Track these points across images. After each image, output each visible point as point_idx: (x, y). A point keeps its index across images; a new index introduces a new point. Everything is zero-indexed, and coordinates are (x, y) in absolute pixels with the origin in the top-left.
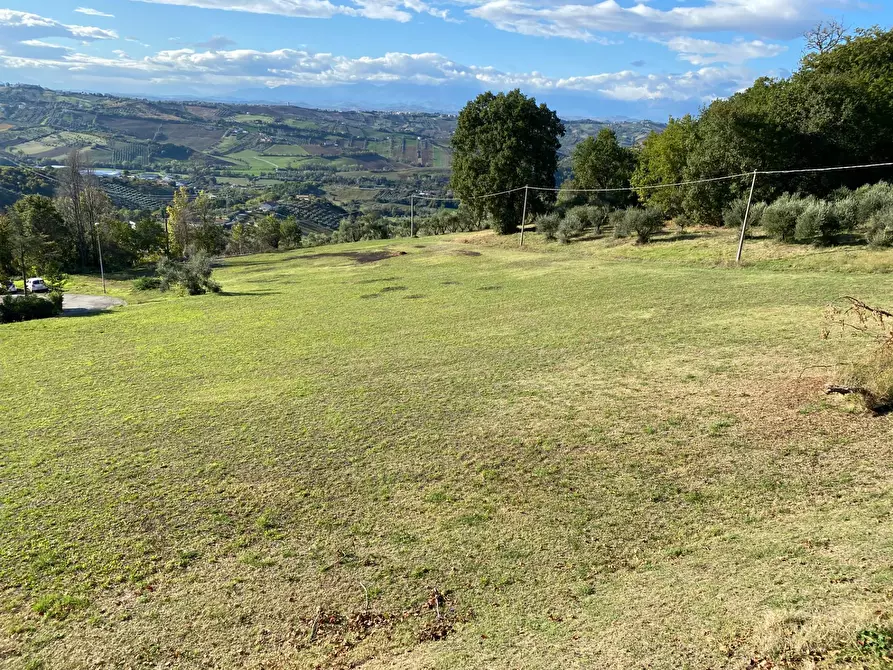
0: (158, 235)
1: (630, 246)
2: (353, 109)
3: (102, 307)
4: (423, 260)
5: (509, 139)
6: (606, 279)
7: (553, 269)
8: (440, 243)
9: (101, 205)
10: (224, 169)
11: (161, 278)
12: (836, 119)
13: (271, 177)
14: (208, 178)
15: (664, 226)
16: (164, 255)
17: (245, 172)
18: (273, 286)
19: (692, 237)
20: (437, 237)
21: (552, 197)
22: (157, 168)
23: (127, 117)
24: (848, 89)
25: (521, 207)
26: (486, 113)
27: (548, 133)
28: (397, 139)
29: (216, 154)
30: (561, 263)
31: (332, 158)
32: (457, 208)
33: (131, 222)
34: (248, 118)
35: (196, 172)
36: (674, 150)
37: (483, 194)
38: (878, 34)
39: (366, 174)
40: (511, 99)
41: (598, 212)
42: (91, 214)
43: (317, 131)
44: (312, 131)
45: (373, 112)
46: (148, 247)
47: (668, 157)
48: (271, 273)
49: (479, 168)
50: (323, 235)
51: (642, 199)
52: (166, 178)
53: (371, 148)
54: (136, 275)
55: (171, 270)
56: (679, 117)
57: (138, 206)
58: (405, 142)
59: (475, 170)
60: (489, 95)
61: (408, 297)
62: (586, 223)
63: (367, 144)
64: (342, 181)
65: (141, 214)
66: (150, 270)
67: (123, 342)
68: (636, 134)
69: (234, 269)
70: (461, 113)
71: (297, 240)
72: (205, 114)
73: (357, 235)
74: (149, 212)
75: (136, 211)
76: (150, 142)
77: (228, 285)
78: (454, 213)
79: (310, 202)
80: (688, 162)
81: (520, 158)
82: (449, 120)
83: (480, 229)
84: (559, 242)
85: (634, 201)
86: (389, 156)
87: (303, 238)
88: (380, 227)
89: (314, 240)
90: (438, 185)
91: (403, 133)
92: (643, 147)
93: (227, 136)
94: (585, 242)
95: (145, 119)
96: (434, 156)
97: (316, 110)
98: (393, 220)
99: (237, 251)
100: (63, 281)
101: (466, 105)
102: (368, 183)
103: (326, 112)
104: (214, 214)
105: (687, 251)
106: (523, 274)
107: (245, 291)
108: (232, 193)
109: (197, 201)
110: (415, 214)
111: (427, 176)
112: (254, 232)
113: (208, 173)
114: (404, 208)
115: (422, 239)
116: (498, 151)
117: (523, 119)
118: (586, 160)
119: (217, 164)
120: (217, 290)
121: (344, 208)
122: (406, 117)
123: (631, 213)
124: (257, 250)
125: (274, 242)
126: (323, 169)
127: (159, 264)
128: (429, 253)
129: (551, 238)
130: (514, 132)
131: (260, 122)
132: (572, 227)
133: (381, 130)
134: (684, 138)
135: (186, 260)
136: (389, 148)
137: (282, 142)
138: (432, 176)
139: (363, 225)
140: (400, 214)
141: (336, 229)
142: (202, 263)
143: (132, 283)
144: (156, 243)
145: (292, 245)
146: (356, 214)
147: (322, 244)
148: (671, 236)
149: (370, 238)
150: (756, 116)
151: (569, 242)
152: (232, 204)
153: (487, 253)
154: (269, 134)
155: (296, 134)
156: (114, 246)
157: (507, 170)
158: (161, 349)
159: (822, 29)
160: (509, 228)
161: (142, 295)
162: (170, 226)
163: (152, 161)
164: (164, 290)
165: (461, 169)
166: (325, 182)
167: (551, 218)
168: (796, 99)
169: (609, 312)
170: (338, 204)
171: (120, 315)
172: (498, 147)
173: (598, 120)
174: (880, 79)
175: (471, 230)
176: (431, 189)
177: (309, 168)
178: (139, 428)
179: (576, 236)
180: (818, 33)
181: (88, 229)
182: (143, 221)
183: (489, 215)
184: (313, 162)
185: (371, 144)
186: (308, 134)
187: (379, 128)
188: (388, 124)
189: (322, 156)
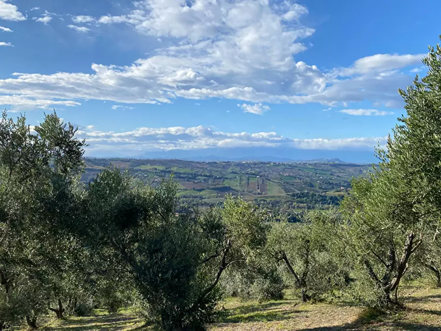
2: (215, 161)
28: (243, 178)
31: (200, 190)
34: (148, 167)
43: (191, 174)
44: (188, 174)
45: (228, 162)
53: (226, 184)
58: (248, 179)
63: (224, 181)
64: (206, 204)
72: (122, 165)
86: (238, 188)
90: (272, 206)
91: (248, 174)
96: (268, 188)
97: (192, 162)
103: (198, 162)
111: (264, 201)
122: (249, 165)
126: (194, 197)
131: (156, 169)
133: (233, 173)
136: (238, 183)
138: (268, 200)
154: (161, 176)
177: (185, 197)
184: (188, 193)
185: (226, 181)
186: (186, 175)
187: (231, 171)
188: (238, 169)
189: (194, 189)
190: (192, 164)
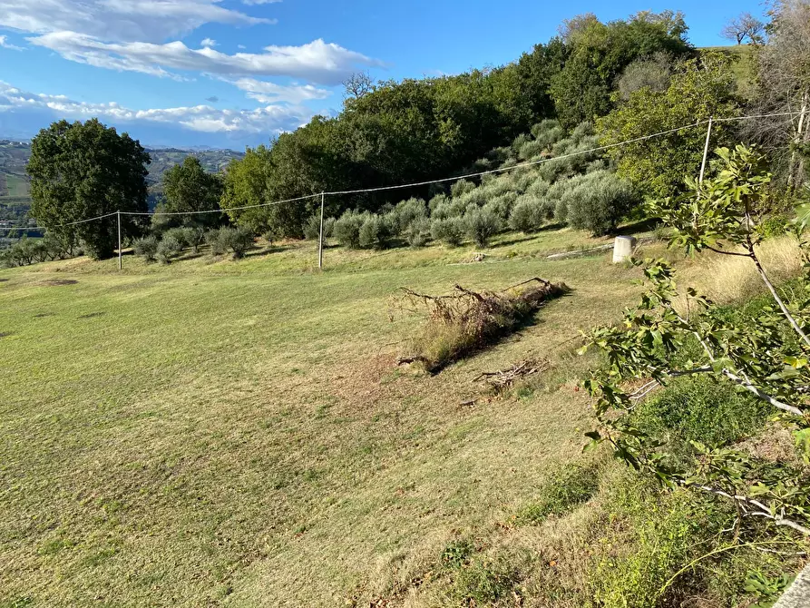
1: (227, 261)
4: (7, 294)
6: (210, 293)
7: (156, 289)
8: (27, 274)
12: (375, 150)
15: (256, 242)
19: (281, 250)
20: (22, 268)
21: (147, 221)
24: (380, 127)
25: (115, 231)
26: (63, 141)
27: (134, 161)
30: (165, 283)
32: (42, 236)
36: (253, 175)
37: (71, 221)
38: (394, 86)
40: (90, 128)
41: (194, 233)
47: (250, 183)
49: (63, 196)
51: (232, 220)
56: (255, 147)
59: (59, 198)
60: (65, 123)
62: (184, 244)
68: (219, 162)
70: (34, 141)
78: (40, 242)
80: (268, 186)
81: (107, 186)
82: (21, 147)
83: (73, 256)
84: (160, 263)
85: (225, 221)
90: (18, 214)
92: (226, 173)
94: (185, 261)
96: (7, 184)
101: (39, 133)
105: (279, 263)
106: (126, 298)
111: (2, 206)
115: (4, 272)
116: (83, 178)
118: (175, 186)
123: (224, 232)
128: (14, 286)
129: (151, 260)
130: (99, 159)
132: (170, 248)
134: (262, 165)
148: (263, 250)
150: (316, 147)
151: (169, 262)
153: (84, 280)
157: (96, 196)
159: (356, 77)
160: (106, 252)
165: (41, 196)
167: (149, 240)
168: (344, 134)
169: (217, 324)
172: (82, 174)
173: (182, 149)
174: (401, 120)
175: (63, 258)
176: (8, 218)
179: (176, 256)
180: (354, 82)
183: (81, 242)
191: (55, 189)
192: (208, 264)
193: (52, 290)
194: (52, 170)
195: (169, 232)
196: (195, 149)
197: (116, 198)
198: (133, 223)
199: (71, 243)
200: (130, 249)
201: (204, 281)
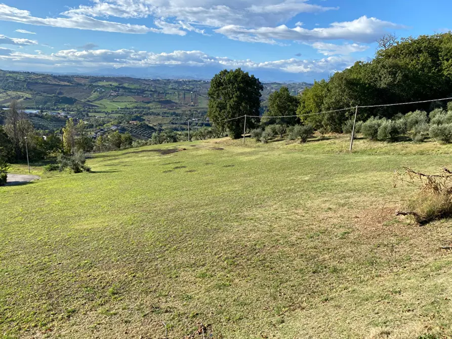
0: (58, 143)
1: (297, 144)
2: (159, 78)
3: (28, 181)
4: (194, 153)
5: (236, 92)
6: (286, 160)
7: (259, 156)
8: (203, 144)
9: (28, 128)
10: (93, 109)
11: (59, 165)
12: (394, 81)
13: (117, 112)
14: (84, 113)
15: (314, 134)
16: (61, 153)
17: (103, 110)
18: (118, 168)
19: (328, 139)
20: (201, 141)
21: (258, 120)
22: (58, 109)
23: (42, 84)
24: (399, 66)
26: (224, 80)
27: (255, 89)
28: (181, 93)
29: (89, 101)
30: (264, 153)
31: (148, 103)
32: (211, 126)
33: (44, 137)
34: (104, 83)
35: (78, 110)
36: (317, 96)
37: (224, 119)
38: (411, 41)
39: (165, 110)
40: (237, 73)
41: (281, 127)
42: (23, 132)
43: (140, 89)
44: (138, 89)
45: (168, 80)
46: (53, 149)
47: (314, 101)
48: (117, 161)
49: (222, 107)
50: (143, 141)
51: (302, 121)
52: (63, 114)
53: (168, 98)
54: (46, 163)
55: (65, 161)
56: (319, 80)
57: (47, 128)
58: (185, 94)
59: (220, 108)
60: (226, 71)
61: (187, 171)
62: (275, 133)
63: (166, 95)
64: (153, 114)
65: (49, 132)
66: (54, 161)
67: (39, 198)
68: (299, 89)
69: (96, 159)
70: (212, 80)
71: (130, 143)
72: (83, 82)
73: (161, 140)
74: (54, 131)
75: (47, 131)
76: (54, 96)
77: (94, 167)
78: (210, 129)
79: (137, 125)
80: (324, 102)
81: (242, 102)
82: (206, 83)
83: (223, 136)
84: (263, 142)
85: (298, 122)
86: (177, 101)
87: (133, 143)
88: (173, 136)
89: (139, 143)
90: (202, 115)
91: (184, 90)
92: (302, 95)
93: (94, 92)
94: (276, 143)
95: (51, 84)
96: (199, 101)
97: (139, 79)
98: (179, 133)
99: (99, 150)
100: (7, 168)
101: (214, 76)
102: (166, 115)
103: (144, 80)
104: (88, 132)
105: (326, 146)
106: (245, 159)
107: (103, 170)
108: (97, 121)
109: (78, 126)
110: (190, 129)
111: (196, 111)
112: (108, 140)
113: (84, 111)
114: (184, 127)
115: (194, 142)
116: (230, 99)
117: (242, 82)
118: (274, 102)
119: (89, 106)
120: (88, 170)
121: (155, 127)
122: (185, 82)
123: (297, 128)
124: (109, 149)
125: (118, 145)
126: (143, 108)
127: (58, 158)
128: (198, 149)
129: (259, 140)
130: (239, 89)
131: (111, 85)
132: (268, 135)
133: (172, 89)
134: (322, 91)
135: (72, 155)
136: (177, 97)
137: (122, 95)
138: (199, 111)
139: (164, 136)
140: (183, 130)
141: (150, 138)
142: (81, 157)
143: (44, 168)
144: (57, 147)
145: (127, 147)
146: (160, 130)
147: (143, 145)
148: (317, 139)
149: (168, 142)
150: (355, 79)
151: (267, 142)
152: (96, 126)
153: (227, 148)
154: (115, 91)
155: (130, 91)
156: (35, 149)
157: (236, 108)
158: (59, 202)
159: (385, 38)
160: (238, 136)
161: (49, 174)
162: (64, 138)
163: (55, 105)
164: (61, 171)
165: (213, 107)
166: (144, 114)
167: (258, 130)
168: (374, 71)
169: (288, 177)
170: (151, 125)
171: (37, 184)
172: (231, 96)
173: (280, 83)
174: (414, 61)
175: (219, 137)
176: (198, 117)
177: (136, 108)
178: (46, 243)
179: (271, 139)
180: (383, 40)
181: (21, 140)
182: (50, 135)
183: (227, 130)
184: (138, 105)
185: (168, 96)
186: (135, 91)
187: (171, 87)
188: (176, 86)
189: (143, 101)
190: (140, 81)
191: (219, 103)
192: (287, 144)
193: (213, 152)
194: (218, 94)
195: (269, 127)
196: (286, 82)
197: (245, 108)
198: (252, 122)
199: (223, 130)
200: (249, 135)
201: (283, 153)
